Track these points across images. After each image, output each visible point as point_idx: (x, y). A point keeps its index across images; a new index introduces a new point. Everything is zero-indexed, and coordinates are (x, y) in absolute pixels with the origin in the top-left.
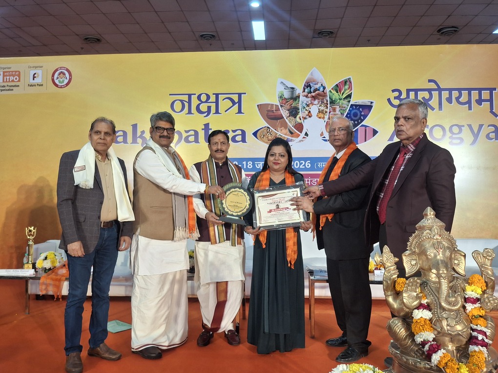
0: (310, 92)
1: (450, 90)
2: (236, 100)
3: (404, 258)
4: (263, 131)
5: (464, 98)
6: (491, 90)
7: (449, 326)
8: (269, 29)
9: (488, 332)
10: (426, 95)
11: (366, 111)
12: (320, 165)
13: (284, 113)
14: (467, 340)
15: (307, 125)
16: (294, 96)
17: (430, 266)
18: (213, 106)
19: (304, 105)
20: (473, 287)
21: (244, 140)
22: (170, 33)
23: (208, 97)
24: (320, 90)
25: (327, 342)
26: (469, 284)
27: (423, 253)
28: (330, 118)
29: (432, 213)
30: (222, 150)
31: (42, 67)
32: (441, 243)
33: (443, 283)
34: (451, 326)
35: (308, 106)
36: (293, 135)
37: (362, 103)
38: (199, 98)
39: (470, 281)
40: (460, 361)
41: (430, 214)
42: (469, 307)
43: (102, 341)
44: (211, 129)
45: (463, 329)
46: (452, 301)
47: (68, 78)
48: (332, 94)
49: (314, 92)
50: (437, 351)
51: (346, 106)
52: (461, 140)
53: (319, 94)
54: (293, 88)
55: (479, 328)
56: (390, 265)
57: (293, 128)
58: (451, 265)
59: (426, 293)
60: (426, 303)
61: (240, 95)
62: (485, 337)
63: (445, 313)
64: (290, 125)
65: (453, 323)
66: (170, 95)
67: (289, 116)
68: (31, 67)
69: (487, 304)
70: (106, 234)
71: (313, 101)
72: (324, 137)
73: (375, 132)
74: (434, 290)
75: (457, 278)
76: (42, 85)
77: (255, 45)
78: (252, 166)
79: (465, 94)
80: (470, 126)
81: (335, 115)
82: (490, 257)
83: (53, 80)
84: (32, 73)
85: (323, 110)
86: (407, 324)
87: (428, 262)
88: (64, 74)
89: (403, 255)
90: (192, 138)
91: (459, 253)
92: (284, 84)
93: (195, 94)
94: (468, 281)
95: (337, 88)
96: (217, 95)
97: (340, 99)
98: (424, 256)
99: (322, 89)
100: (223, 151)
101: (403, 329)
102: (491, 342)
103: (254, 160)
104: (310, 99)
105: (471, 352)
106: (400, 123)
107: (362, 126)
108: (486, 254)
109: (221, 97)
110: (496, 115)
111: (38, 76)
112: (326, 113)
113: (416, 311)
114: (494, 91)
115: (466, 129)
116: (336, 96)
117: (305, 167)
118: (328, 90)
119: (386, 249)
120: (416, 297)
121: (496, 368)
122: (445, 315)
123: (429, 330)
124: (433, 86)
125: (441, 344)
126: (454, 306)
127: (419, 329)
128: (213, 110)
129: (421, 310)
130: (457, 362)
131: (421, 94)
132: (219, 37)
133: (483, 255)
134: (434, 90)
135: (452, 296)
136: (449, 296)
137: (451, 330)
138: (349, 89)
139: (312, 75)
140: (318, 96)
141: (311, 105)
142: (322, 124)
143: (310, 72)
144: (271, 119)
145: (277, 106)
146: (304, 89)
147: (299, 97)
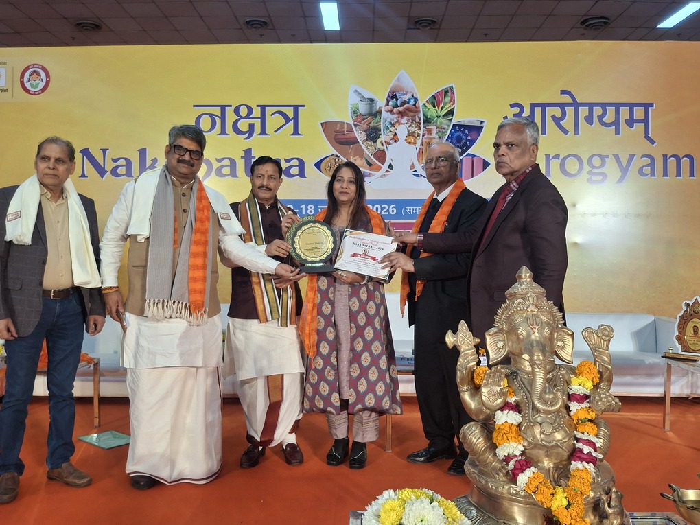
0: (396, 106)
1: (591, 106)
2: (291, 115)
3: (488, 338)
4: (329, 162)
5: (610, 117)
6: (647, 106)
7: (543, 434)
8: (344, 15)
9: (599, 443)
10: (557, 112)
11: (474, 133)
12: (410, 210)
13: (360, 135)
14: (568, 453)
15: (392, 152)
16: (374, 111)
17: (521, 349)
18: (257, 123)
19: (388, 124)
20: (581, 379)
21: (302, 174)
22: (201, 17)
23: (250, 110)
24: (411, 103)
25: (409, 457)
26: (577, 375)
27: (513, 331)
28: (424, 143)
29: (528, 275)
30: (269, 187)
31: (5, 63)
32: (538, 318)
33: (538, 373)
34: (545, 434)
35: (393, 125)
36: (373, 167)
37: (469, 122)
38: (237, 111)
39: (577, 371)
40: (557, 482)
41: (526, 276)
42: (574, 407)
43: (66, 459)
44: (254, 157)
45: (563, 439)
46: (549, 399)
47: (44, 81)
48: (426, 110)
49: (402, 105)
50: (526, 469)
51: (446, 127)
52: (604, 175)
53: (408, 109)
54: (372, 100)
55: (585, 437)
56: (467, 348)
57: (372, 157)
58: (552, 348)
59: (514, 387)
60: (514, 402)
61: (296, 108)
62: (592, 450)
63: (539, 416)
64: (368, 153)
65: (548, 430)
66: (194, 106)
67: (367, 140)
69: (598, 402)
70: (58, 308)
71: (399, 119)
72: (416, 171)
73: (486, 164)
74: (526, 383)
75: (560, 366)
76: (6, 90)
77: (326, 38)
78: (313, 212)
79: (611, 111)
80: (616, 157)
81: (431, 139)
82: (607, 336)
83: (22, 84)
85: (414, 132)
86: (488, 431)
87: (519, 344)
88: (39, 74)
89: (486, 333)
90: (226, 170)
91: (564, 331)
92: (359, 94)
93: (231, 106)
94: (574, 371)
95: (434, 100)
96: (263, 108)
97: (438, 117)
98: (514, 336)
99: (412, 102)
100: (270, 190)
101: (481, 439)
102: (601, 456)
103: (316, 203)
104: (396, 116)
105: (573, 471)
106: (501, 152)
107: (469, 155)
108: (602, 332)
109: (268, 111)
110: (653, 142)
112: (418, 136)
113: (499, 413)
114: (650, 108)
115: (611, 161)
116: (432, 112)
117: (389, 212)
118: (421, 103)
119: (463, 325)
120: (499, 393)
121: (608, 493)
122: (539, 419)
123: (516, 440)
124: (566, 99)
125: (533, 459)
126: (551, 405)
127: (503, 438)
128: (257, 129)
129: (505, 412)
130: (552, 485)
131: (550, 111)
132: (273, 25)
133: (597, 334)
134: (569, 105)
135: (550, 392)
136: (545, 392)
137: (548, 440)
138: (450, 102)
139: (399, 81)
140: (407, 112)
141: (397, 125)
142: (412, 151)
143: (397, 76)
144: (341, 143)
145: (349, 125)
146: (388, 101)
147: (381, 113)
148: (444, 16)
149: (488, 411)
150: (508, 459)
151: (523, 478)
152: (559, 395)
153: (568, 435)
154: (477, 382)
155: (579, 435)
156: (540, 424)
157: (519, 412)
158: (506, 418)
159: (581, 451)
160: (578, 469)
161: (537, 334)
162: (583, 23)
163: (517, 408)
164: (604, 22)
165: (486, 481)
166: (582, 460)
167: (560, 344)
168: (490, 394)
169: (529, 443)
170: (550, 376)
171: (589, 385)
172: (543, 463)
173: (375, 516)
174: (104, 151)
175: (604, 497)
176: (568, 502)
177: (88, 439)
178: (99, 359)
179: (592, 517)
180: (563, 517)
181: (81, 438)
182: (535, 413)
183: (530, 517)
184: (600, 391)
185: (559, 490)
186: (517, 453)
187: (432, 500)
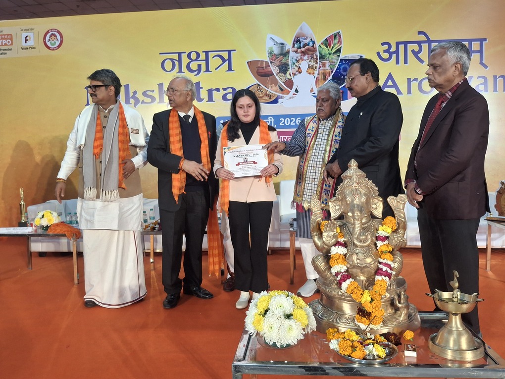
0: (300, 48)
2: (226, 57)
4: (253, 89)
6: (482, 41)
7: (358, 259)
9: (394, 265)
10: (416, 47)
13: (274, 69)
14: (374, 271)
15: (297, 81)
16: (284, 52)
17: (348, 210)
18: (203, 64)
19: (294, 61)
20: (384, 227)
23: (198, 55)
26: (383, 225)
27: (344, 199)
28: (320, 73)
31: (33, 29)
32: (359, 190)
33: (357, 224)
34: (360, 260)
35: (298, 61)
36: (284, 92)
37: (352, 57)
38: (189, 56)
42: (379, 243)
44: (202, 88)
45: (372, 262)
46: (363, 239)
47: (59, 40)
48: (321, 49)
49: (304, 47)
50: (347, 280)
51: (336, 61)
53: (308, 50)
54: (282, 44)
56: (316, 210)
57: (283, 84)
59: (343, 233)
60: (343, 241)
61: (229, 52)
62: (388, 269)
64: (280, 82)
66: (160, 54)
67: (279, 72)
68: (22, 30)
69: (393, 241)
71: (302, 57)
72: (314, 93)
76: (34, 48)
81: (325, 70)
82: (403, 201)
83: (45, 43)
84: (24, 35)
85: (313, 66)
86: (327, 259)
87: (347, 206)
88: (55, 36)
89: (329, 201)
91: (377, 198)
92: (273, 40)
93: (185, 53)
94: (382, 222)
95: (327, 42)
96: (207, 53)
97: (330, 54)
98: (345, 202)
99: (311, 44)
101: (323, 263)
104: (300, 54)
105: (376, 281)
108: (400, 199)
109: (211, 55)
110: (486, 67)
111: (30, 39)
112: (316, 68)
113: (333, 248)
114: (484, 42)
116: (325, 50)
118: (317, 45)
120: (333, 236)
122: (357, 251)
123: (343, 263)
124: (422, 38)
125: (353, 275)
126: (364, 242)
127: (334, 263)
128: (203, 68)
129: (337, 247)
130: (363, 289)
131: (410, 47)
133: (396, 200)
134: (424, 42)
135: (363, 235)
136: (360, 235)
137: (361, 263)
138: (338, 43)
139: (301, 30)
141: (301, 61)
142: (312, 79)
143: (300, 27)
144: (262, 75)
145: (267, 62)
146: (294, 44)
147: (289, 53)
149: (327, 247)
150: (337, 274)
151: (345, 285)
152: (369, 237)
153: (374, 260)
154: (322, 230)
155: (381, 260)
156: (357, 254)
157: (346, 247)
158: (337, 251)
159: (381, 269)
160: (379, 280)
163: (345, 245)
166: (381, 275)
167: (374, 206)
168: (328, 237)
169: (351, 265)
170: (366, 225)
171: (390, 230)
172: (360, 277)
176: (372, 299)
179: (390, 310)
180: (369, 308)
182: (355, 247)
184: (395, 234)
185: (366, 292)
186: (343, 271)
187: (288, 296)
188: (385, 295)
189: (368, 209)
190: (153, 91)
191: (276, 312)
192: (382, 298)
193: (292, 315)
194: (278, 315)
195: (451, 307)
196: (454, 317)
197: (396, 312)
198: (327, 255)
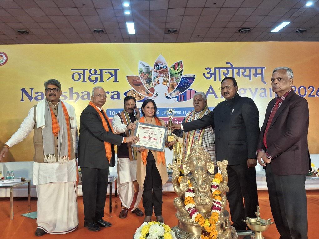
0: (158, 69)
1: (239, 68)
2: (114, 73)
3: (184, 165)
4: (130, 93)
5: (247, 73)
6: (262, 68)
7: (201, 200)
8: (137, 28)
10: (225, 71)
11: (191, 80)
12: (165, 113)
13: (143, 81)
14: (211, 207)
15: (157, 88)
16: (149, 71)
17: (194, 169)
18: (99, 77)
20: (216, 180)
21: (118, 98)
22: (74, 28)
23: (96, 71)
27: (191, 163)
32: (200, 158)
33: (200, 178)
36: (149, 95)
37: (189, 76)
38: (90, 71)
42: (213, 190)
46: (204, 187)
47: (5, 59)
49: (161, 69)
50: (195, 213)
51: (179, 78)
54: (148, 67)
55: (217, 201)
57: (148, 90)
59: (192, 183)
60: (192, 189)
61: (116, 70)
62: (219, 206)
64: (147, 89)
65: (203, 198)
66: (71, 70)
67: (146, 83)
69: (221, 188)
71: (160, 75)
74: (197, 182)
77: (130, 38)
79: (247, 70)
80: (250, 89)
81: (173, 83)
82: (226, 164)
87: (194, 167)
88: (2, 56)
90: (86, 97)
92: (143, 64)
93: (87, 69)
94: (214, 177)
96: (101, 70)
98: (192, 165)
101: (180, 203)
102: (222, 208)
104: (158, 73)
105: (212, 213)
108: (224, 163)
109: (104, 71)
110: (265, 83)
113: (186, 193)
115: (248, 91)
116: (173, 71)
118: (168, 68)
120: (186, 186)
121: (226, 222)
122: (201, 195)
123: (192, 203)
124: (229, 66)
125: (199, 210)
126: (204, 189)
127: (187, 202)
128: (99, 79)
129: (189, 192)
130: (205, 218)
131: (222, 71)
132: (106, 31)
133: (222, 163)
134: (230, 68)
135: (204, 185)
136: (202, 185)
137: (203, 202)
138: (181, 67)
139: (159, 59)
140: (163, 72)
141: (159, 77)
142: (165, 88)
143: (158, 57)
144: (135, 85)
145: (138, 77)
146: (155, 67)
147: (152, 72)
148: (180, 28)
149: (182, 193)
150: (189, 210)
151: (194, 216)
152: (207, 186)
153: (210, 200)
154: (179, 182)
155: (215, 200)
156: (201, 196)
157: (194, 193)
158: (189, 195)
159: (215, 206)
160: (214, 213)
161: (200, 164)
162: (239, 30)
163: (193, 191)
164: (248, 30)
165: (182, 219)
166: (215, 209)
167: (209, 167)
168: (183, 186)
169: (197, 204)
170: (205, 179)
171: (219, 182)
172: (202, 211)
173: (140, 231)
174: (32, 89)
175: (224, 223)
176: (210, 224)
177: (26, 215)
178: (30, 180)
179: (221, 231)
180: (208, 230)
181: (23, 215)
182: (199, 192)
183: (198, 231)
184: (222, 184)
185: (207, 220)
186: (192, 207)
187: (160, 225)
188: (218, 222)
189: (206, 169)
190: (66, 93)
191: (154, 235)
192: (216, 224)
193: (163, 237)
194: (155, 237)
195: (257, 228)
196: (258, 233)
197: (224, 232)
198: (182, 198)
